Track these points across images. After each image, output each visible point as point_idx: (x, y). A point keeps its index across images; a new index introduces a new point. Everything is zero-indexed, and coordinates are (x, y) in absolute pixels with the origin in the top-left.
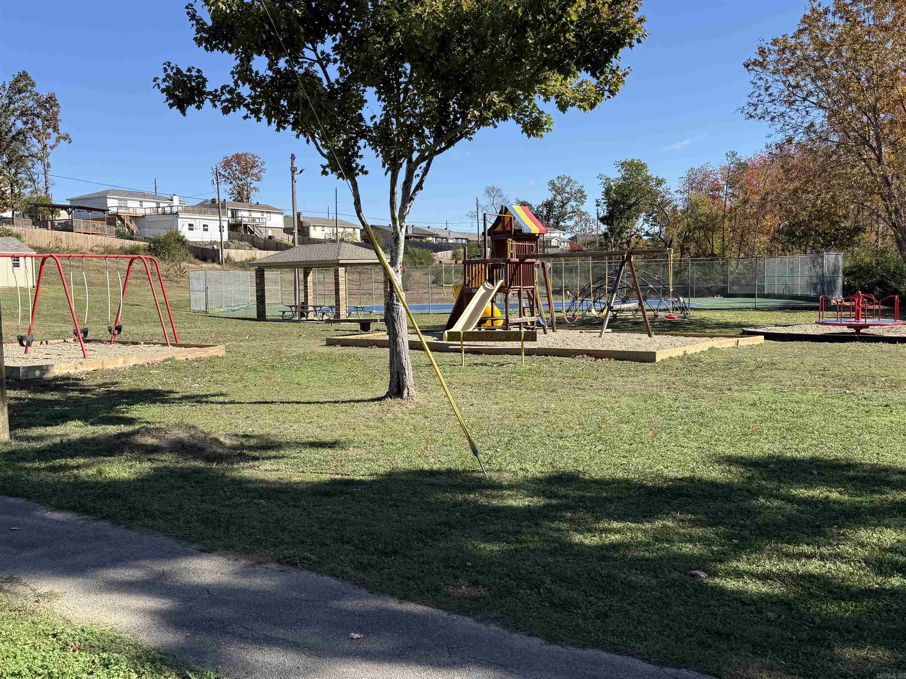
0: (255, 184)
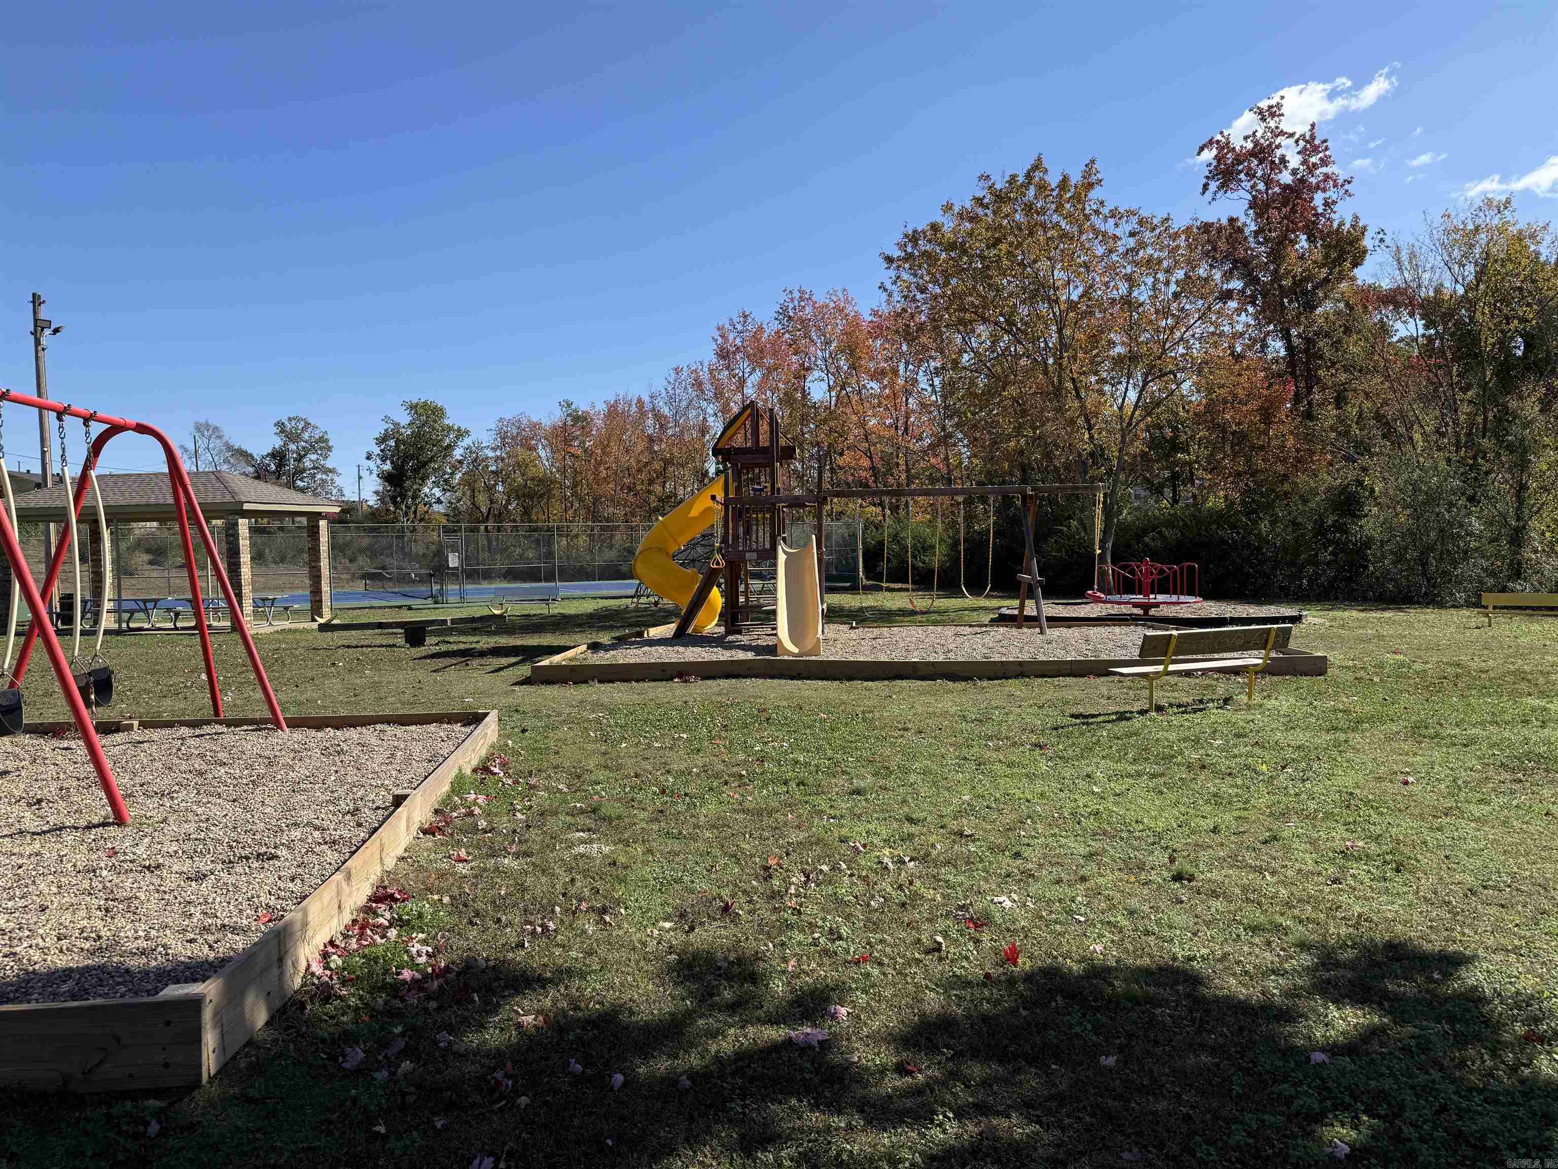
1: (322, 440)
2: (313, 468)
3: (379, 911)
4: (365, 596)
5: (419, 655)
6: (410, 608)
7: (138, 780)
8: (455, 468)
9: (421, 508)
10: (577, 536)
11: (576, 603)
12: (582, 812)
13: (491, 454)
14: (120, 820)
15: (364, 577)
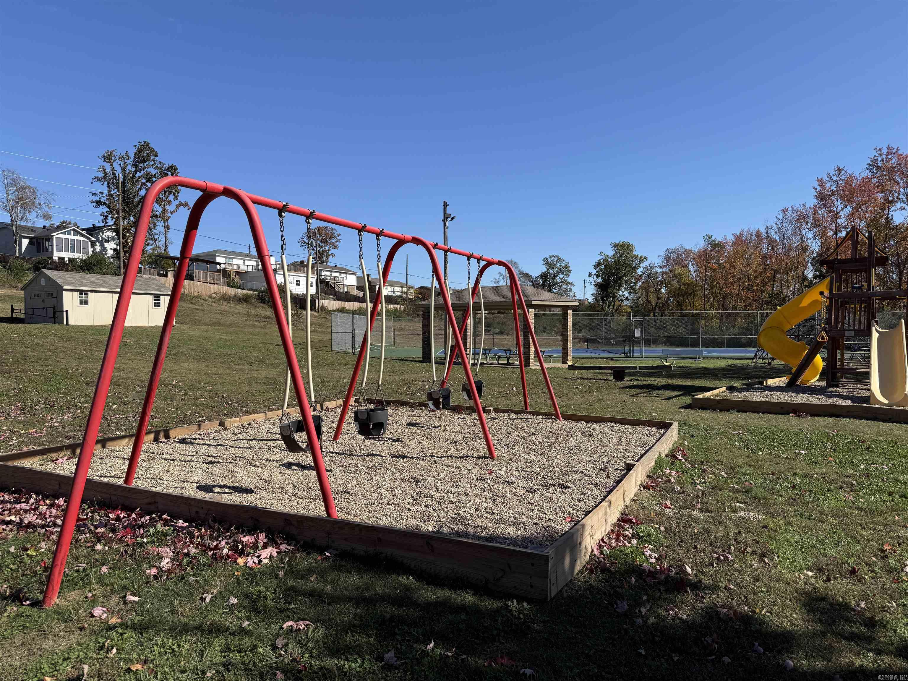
0: (332, 251)
1: (566, 267)
2: (561, 282)
3: (626, 528)
4: (587, 352)
5: (622, 386)
6: (612, 359)
7: (496, 438)
8: (637, 279)
9: (617, 303)
10: (712, 319)
11: (713, 361)
12: (738, 491)
13: (659, 270)
14: (492, 457)
15: (585, 341)
